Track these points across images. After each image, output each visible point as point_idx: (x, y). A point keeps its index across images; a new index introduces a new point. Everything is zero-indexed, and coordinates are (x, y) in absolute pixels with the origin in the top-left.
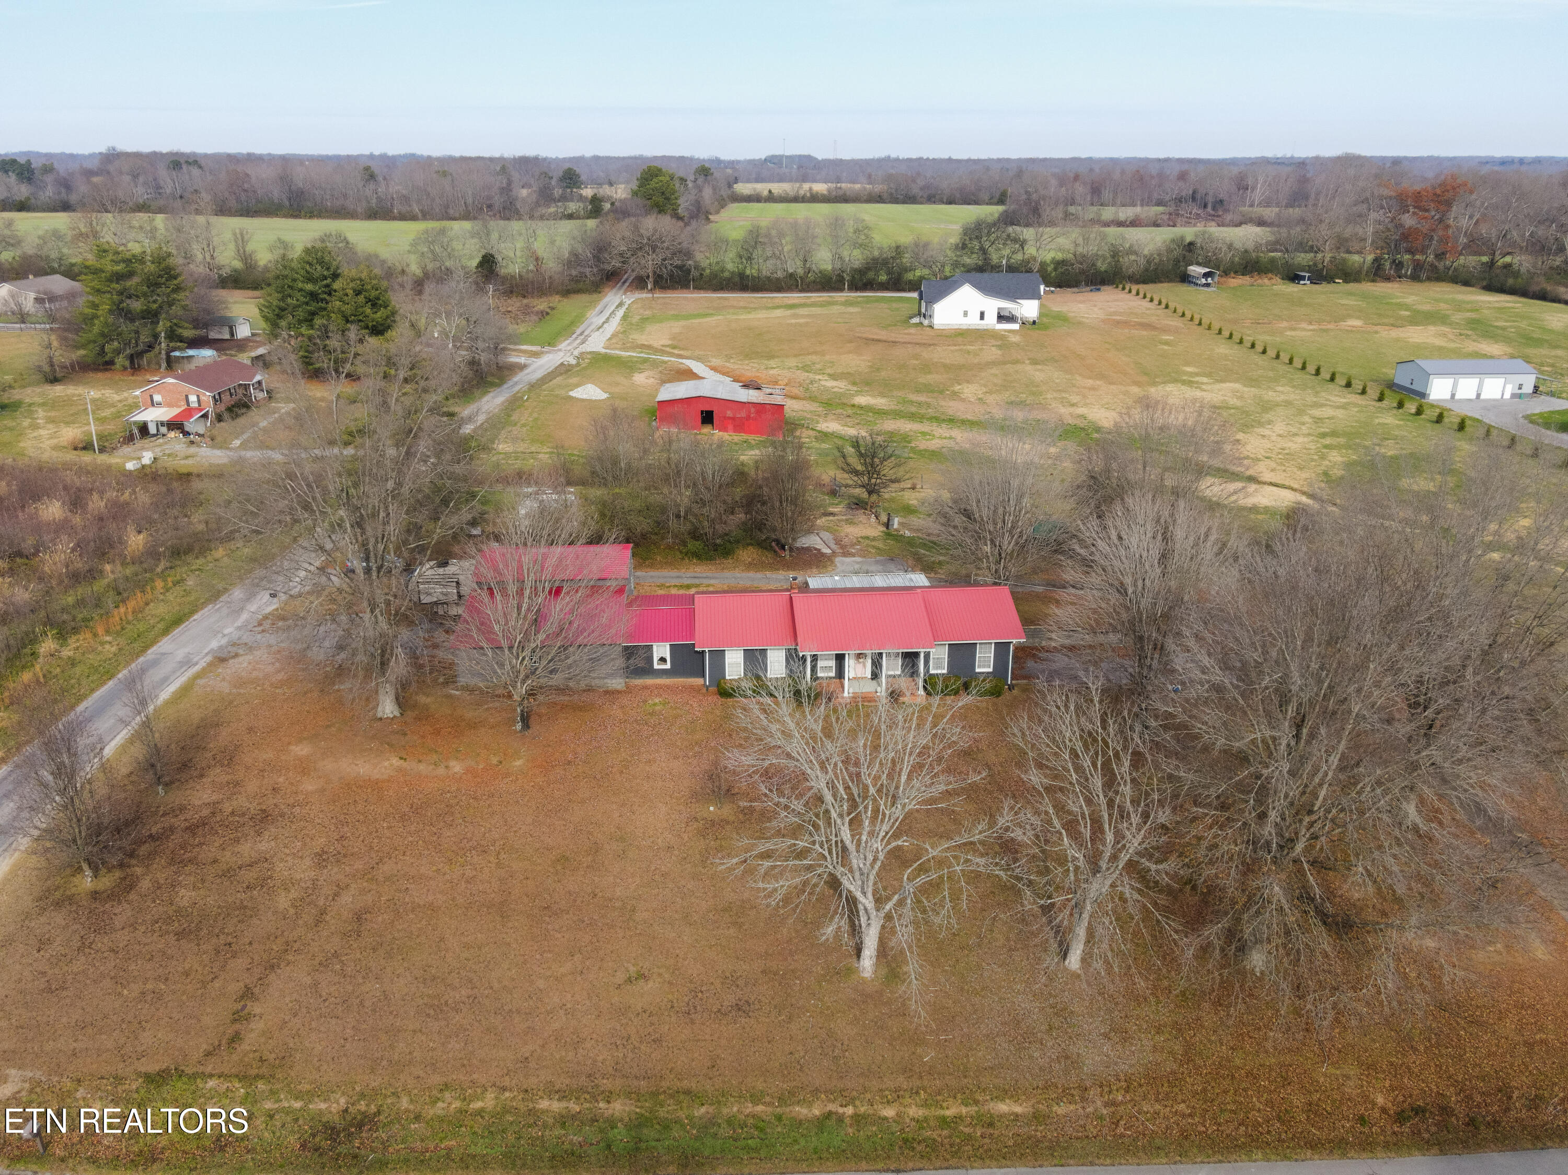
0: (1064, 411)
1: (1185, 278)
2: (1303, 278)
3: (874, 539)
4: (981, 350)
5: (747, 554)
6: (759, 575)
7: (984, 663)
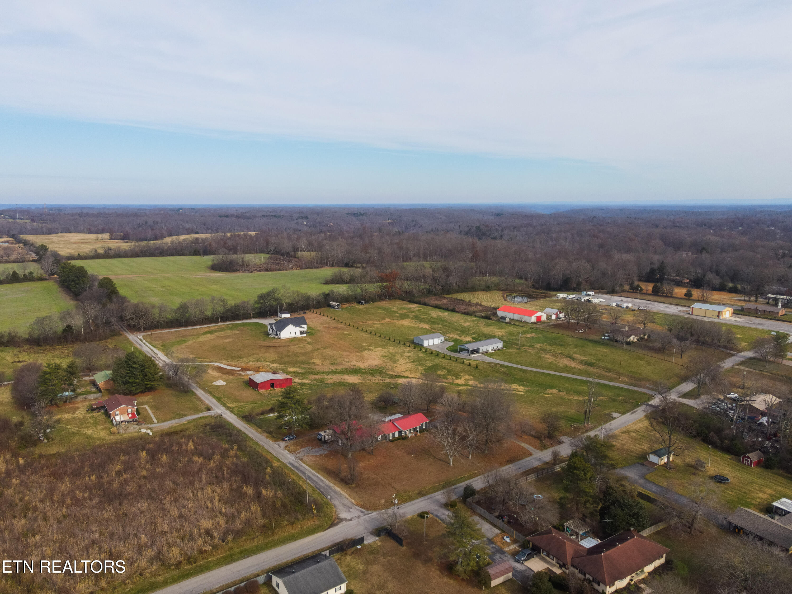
0: (348, 364)
2: (363, 303)
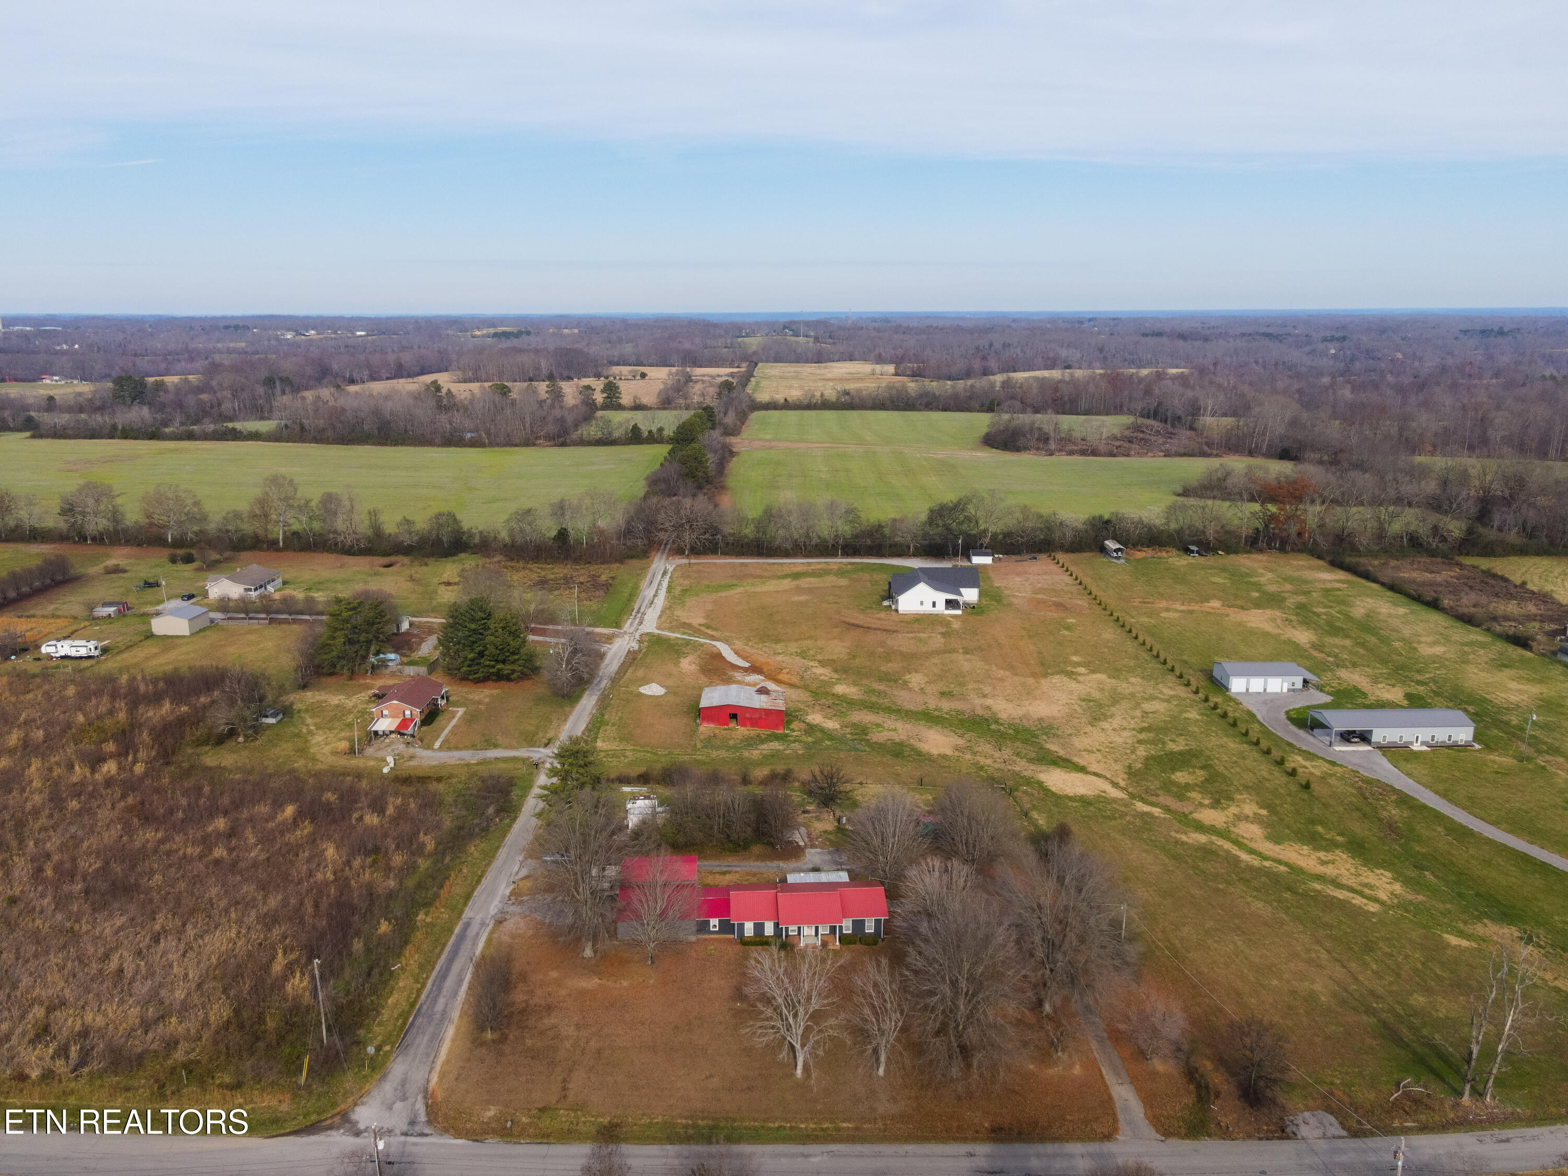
0: (978, 701)
1: (1103, 550)
2: (1193, 552)
3: (830, 833)
4: (930, 637)
5: (756, 849)
6: (763, 864)
7: (870, 928)
